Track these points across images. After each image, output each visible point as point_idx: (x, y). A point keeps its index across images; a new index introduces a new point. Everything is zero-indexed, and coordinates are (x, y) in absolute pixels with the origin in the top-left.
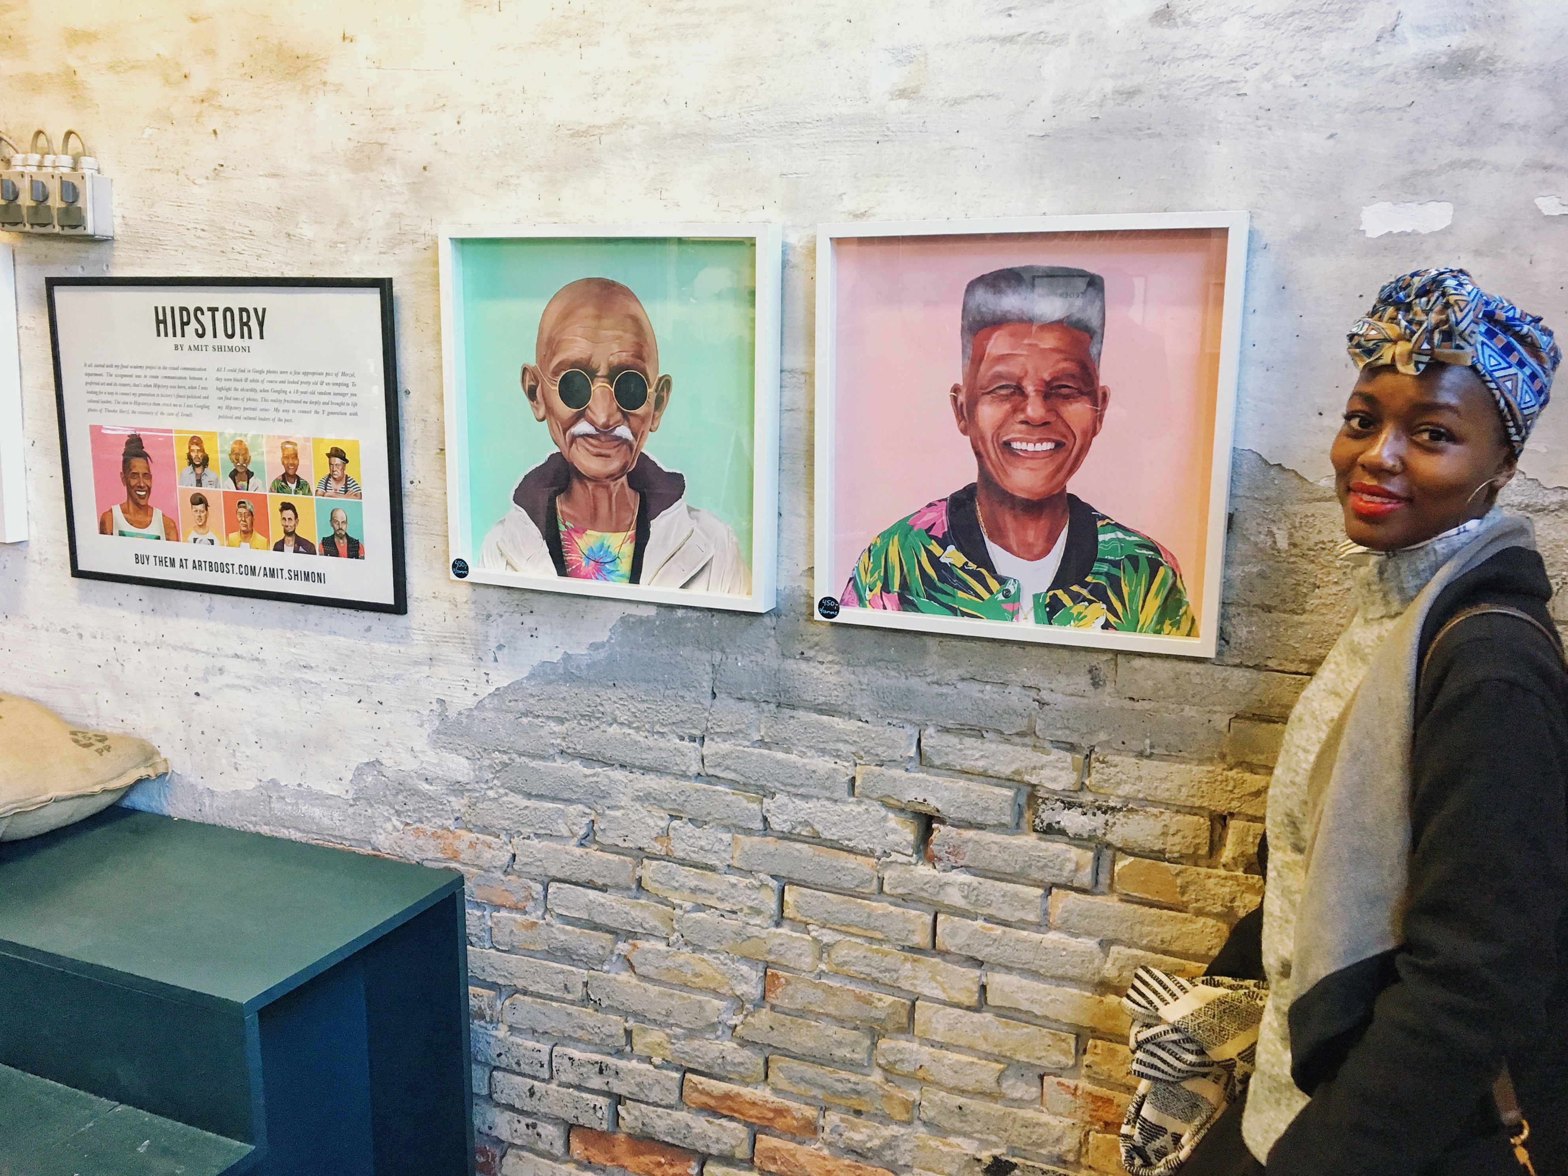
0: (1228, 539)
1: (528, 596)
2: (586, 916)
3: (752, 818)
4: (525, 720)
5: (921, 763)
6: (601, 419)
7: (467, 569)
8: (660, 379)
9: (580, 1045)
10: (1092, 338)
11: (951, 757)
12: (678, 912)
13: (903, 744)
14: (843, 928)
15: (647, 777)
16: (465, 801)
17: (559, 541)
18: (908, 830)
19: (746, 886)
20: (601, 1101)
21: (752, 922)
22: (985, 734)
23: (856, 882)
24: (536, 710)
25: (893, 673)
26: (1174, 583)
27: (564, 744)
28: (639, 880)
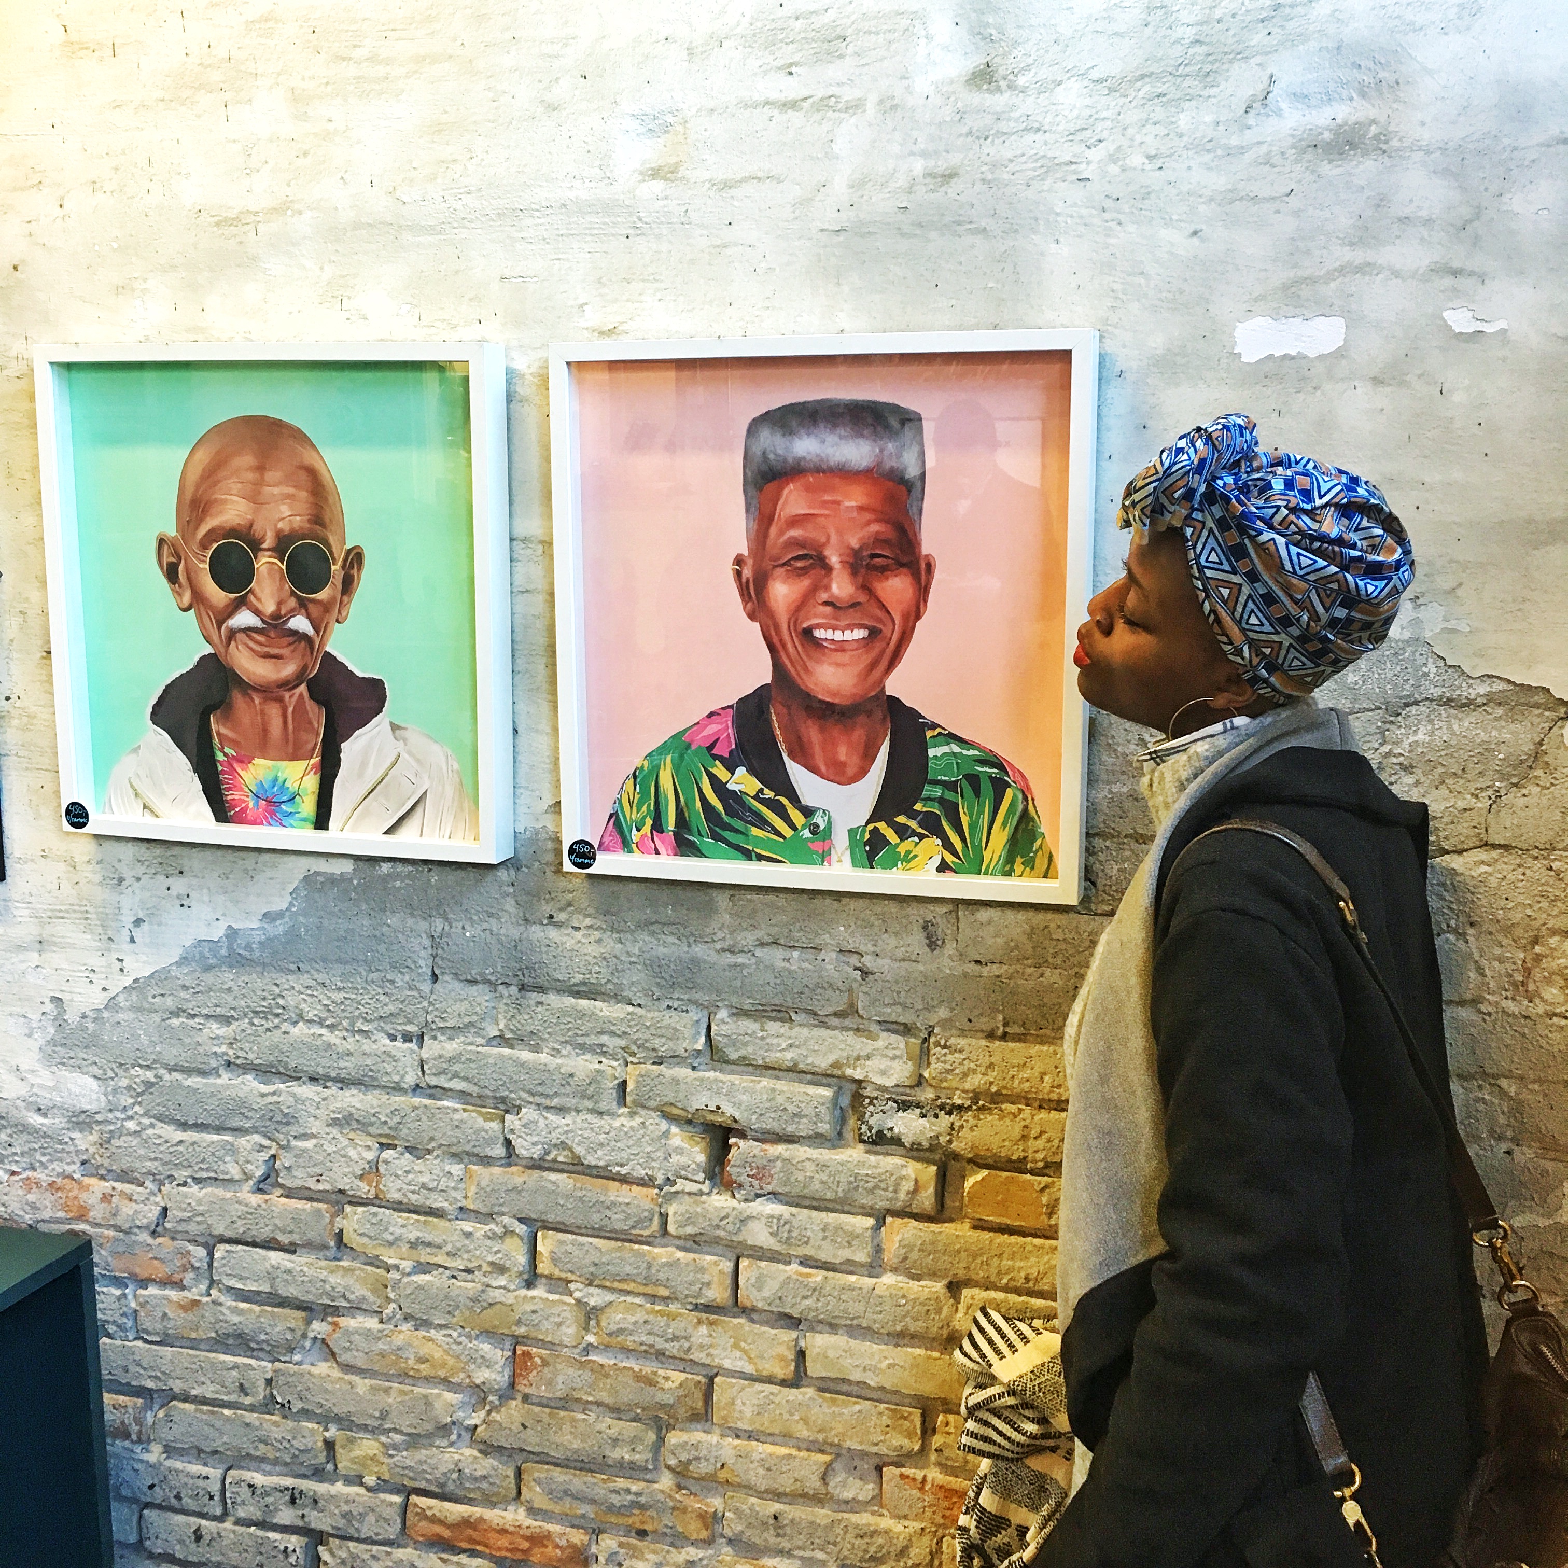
0: (1090, 750)
1: (177, 850)
2: (266, 1288)
3: (490, 1142)
4: (175, 1022)
5: (712, 1059)
6: (269, 608)
7: (87, 816)
8: (349, 552)
9: (263, 1466)
10: (909, 491)
11: (750, 1049)
12: (394, 1275)
13: (688, 1033)
14: (616, 1285)
15: (347, 1093)
16: (94, 1137)
17: (216, 773)
18: (697, 1149)
19: (485, 1235)
20: (294, 1542)
21: (494, 1284)
22: (794, 1016)
23: (630, 1222)
24: (191, 1007)
25: (671, 939)
26: (1026, 810)
27: (231, 1052)
28: (340, 1235)
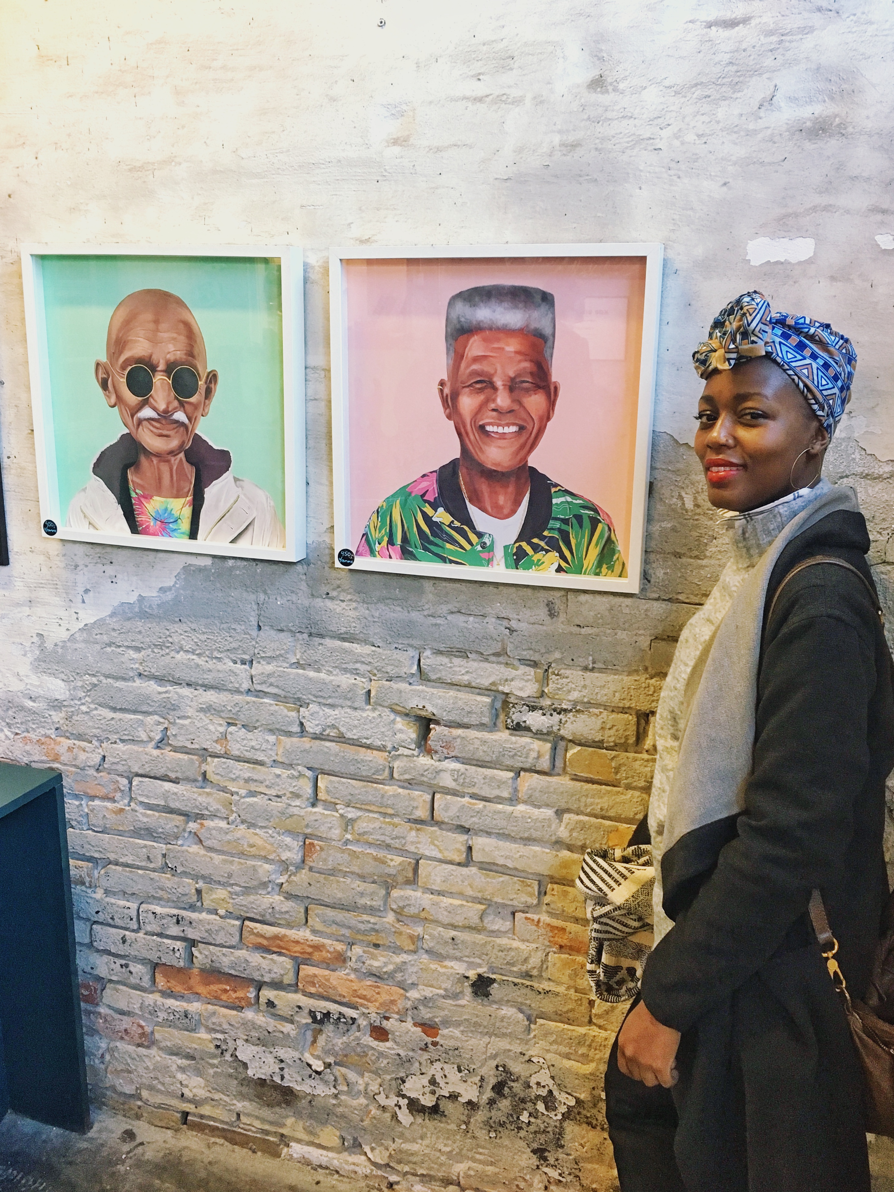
0: (649, 501)
1: (109, 550)
2: (163, 803)
3: (291, 723)
4: (109, 649)
5: (421, 679)
6: (162, 407)
7: (56, 529)
8: (210, 373)
9: (161, 902)
10: (545, 343)
11: (443, 673)
12: (235, 797)
13: (407, 663)
14: (363, 806)
15: (208, 693)
16: (63, 715)
17: (131, 505)
18: (411, 730)
19: (288, 777)
20: (179, 945)
21: (293, 804)
22: (469, 655)
23: (372, 771)
24: (118, 641)
25: (398, 608)
26: (610, 536)
27: (141, 668)
28: (204, 774)
